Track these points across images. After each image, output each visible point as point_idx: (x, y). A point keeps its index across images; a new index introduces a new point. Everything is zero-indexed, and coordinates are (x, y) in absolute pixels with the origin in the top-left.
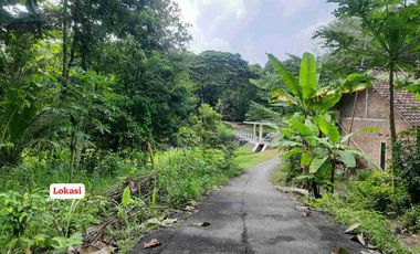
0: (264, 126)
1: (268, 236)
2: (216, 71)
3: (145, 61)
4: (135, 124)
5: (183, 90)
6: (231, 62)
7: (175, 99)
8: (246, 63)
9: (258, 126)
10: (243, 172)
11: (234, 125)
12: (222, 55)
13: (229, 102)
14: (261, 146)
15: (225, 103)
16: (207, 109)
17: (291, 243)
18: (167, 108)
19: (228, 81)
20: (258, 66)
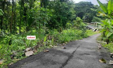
0: (97, 24)
1: (81, 53)
2: (83, 7)
3: (61, 5)
4: (58, 23)
5: (71, 13)
6: (88, 4)
7: (69, 16)
8: (93, 5)
9: (95, 24)
10: (88, 37)
11: (88, 23)
12: (85, 3)
13: (87, 17)
14: (96, 30)
15: (86, 17)
16: (79, 19)
17: (88, 55)
18: (66, 18)
19: (87, 11)
20: (97, 6)
